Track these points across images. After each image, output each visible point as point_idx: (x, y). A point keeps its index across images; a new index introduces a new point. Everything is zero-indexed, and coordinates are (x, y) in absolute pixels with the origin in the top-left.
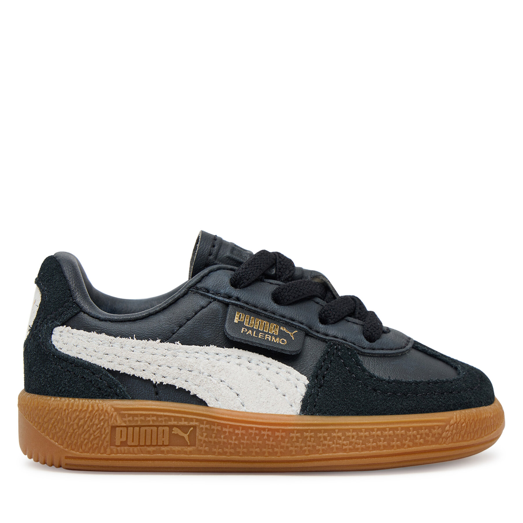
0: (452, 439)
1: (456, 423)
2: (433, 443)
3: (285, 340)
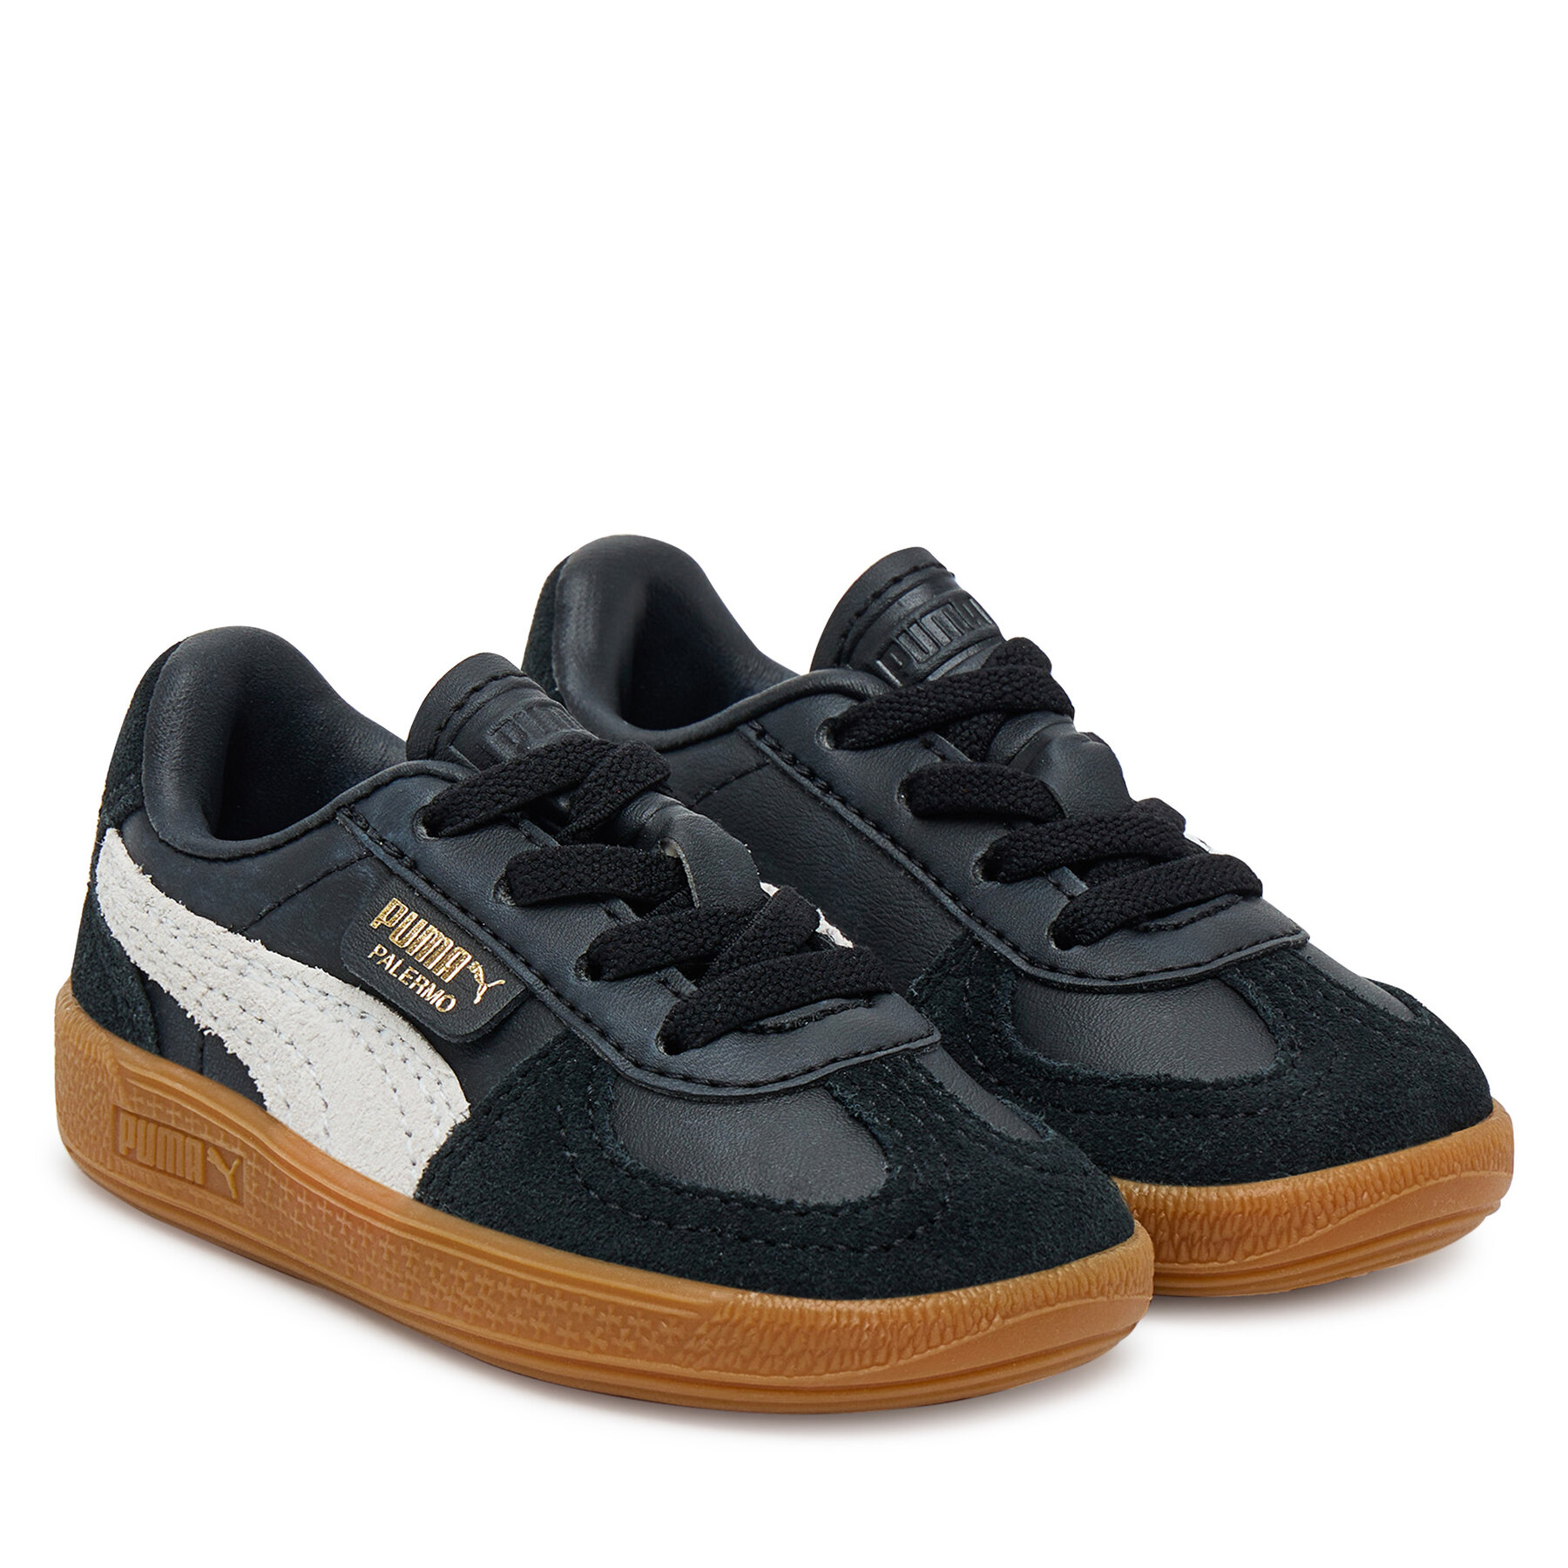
0: (713, 1360)
1: (726, 1322)
2: (656, 1357)
3: (453, 1002)
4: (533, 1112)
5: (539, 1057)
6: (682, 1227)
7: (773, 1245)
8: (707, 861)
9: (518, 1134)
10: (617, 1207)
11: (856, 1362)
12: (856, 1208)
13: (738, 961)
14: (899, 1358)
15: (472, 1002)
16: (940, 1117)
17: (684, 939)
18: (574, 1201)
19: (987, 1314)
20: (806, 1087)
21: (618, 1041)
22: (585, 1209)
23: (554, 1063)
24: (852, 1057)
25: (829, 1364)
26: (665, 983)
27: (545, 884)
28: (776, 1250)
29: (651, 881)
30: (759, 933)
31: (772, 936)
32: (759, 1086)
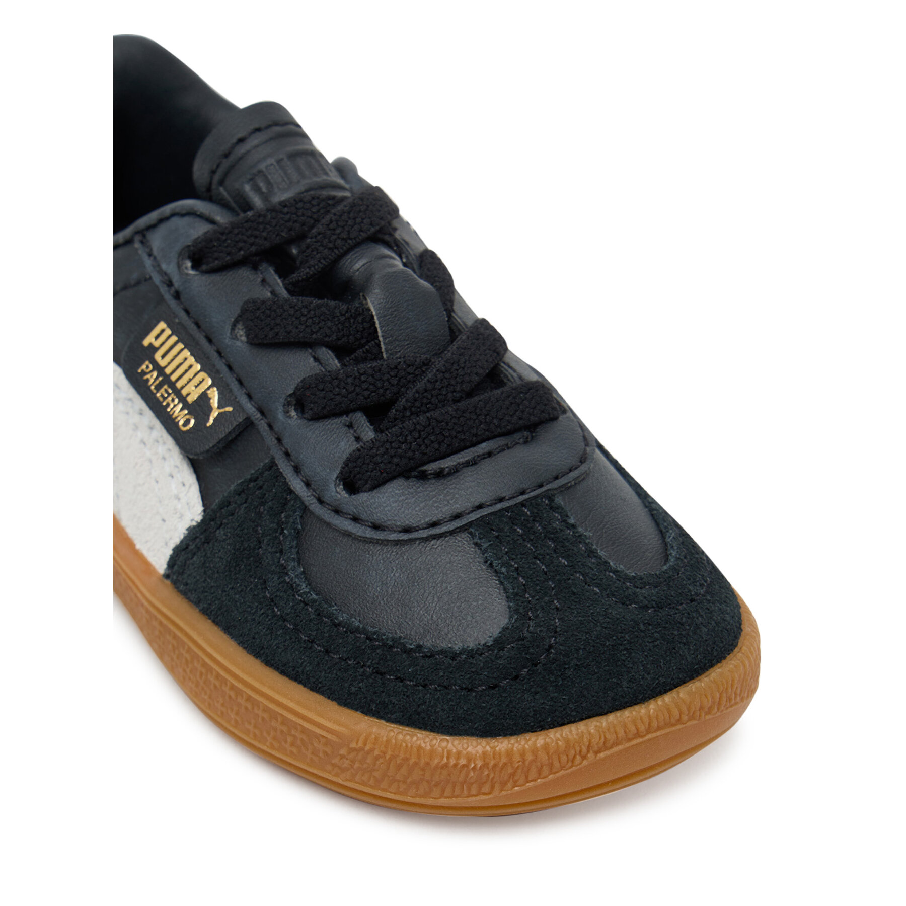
0: (354, 775)
1: (362, 749)
3: (192, 422)
4: (240, 530)
5: (251, 480)
6: (335, 656)
7: (402, 681)
8: (396, 316)
9: (229, 547)
10: (292, 627)
11: (465, 792)
12: (472, 654)
13: (411, 411)
14: (502, 790)
15: (205, 425)
16: (563, 561)
17: (367, 389)
18: (263, 613)
19: (580, 751)
20: (452, 533)
21: (307, 478)
22: (269, 622)
23: (261, 488)
24: (496, 504)
25: (443, 791)
26: (350, 426)
27: (263, 331)
28: (403, 686)
29: (350, 332)
30: (430, 386)
31: (442, 387)
32: (412, 532)
